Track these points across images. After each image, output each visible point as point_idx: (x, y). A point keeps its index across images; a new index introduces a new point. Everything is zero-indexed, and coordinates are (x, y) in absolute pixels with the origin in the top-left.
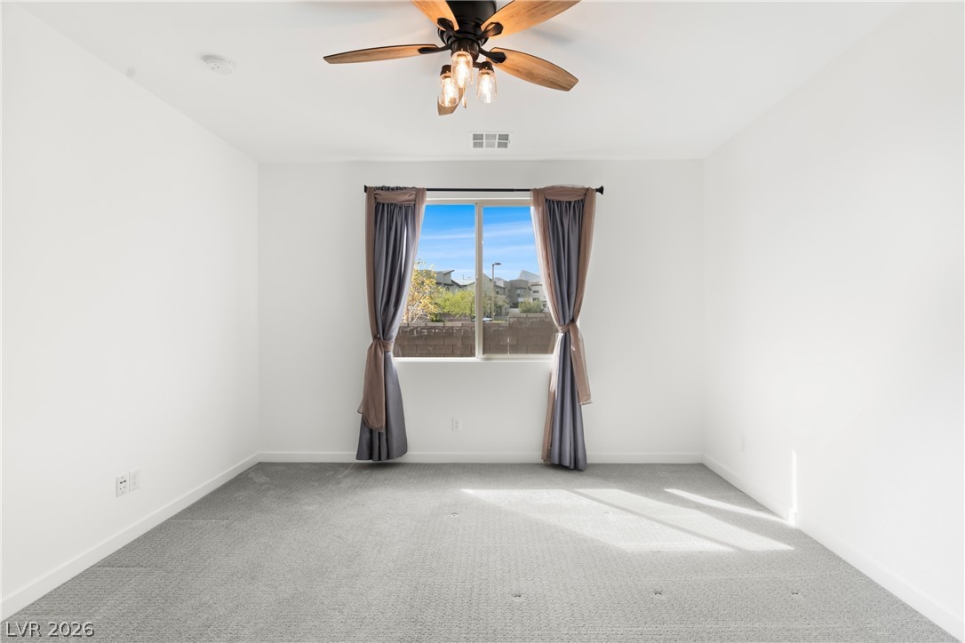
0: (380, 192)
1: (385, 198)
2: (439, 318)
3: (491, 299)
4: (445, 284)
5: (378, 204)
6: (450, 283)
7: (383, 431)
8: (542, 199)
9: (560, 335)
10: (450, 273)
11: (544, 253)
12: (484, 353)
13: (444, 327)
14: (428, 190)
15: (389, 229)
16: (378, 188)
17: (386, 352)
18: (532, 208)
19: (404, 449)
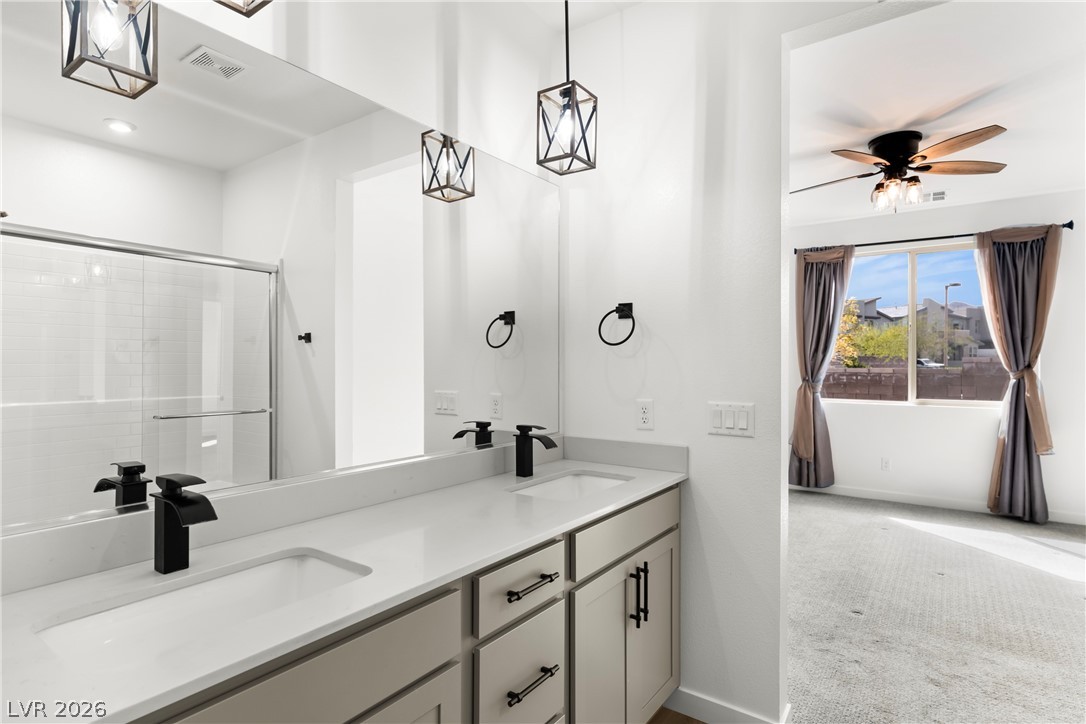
0: (809, 253)
1: (814, 258)
2: (859, 362)
3: (943, 337)
4: (866, 317)
5: (807, 264)
6: (875, 315)
7: (812, 461)
8: (988, 242)
9: (1013, 381)
10: (874, 301)
11: (992, 297)
12: (917, 397)
13: (869, 373)
14: (856, 246)
15: (818, 284)
16: (808, 250)
17: (814, 393)
18: (976, 252)
19: (831, 480)
